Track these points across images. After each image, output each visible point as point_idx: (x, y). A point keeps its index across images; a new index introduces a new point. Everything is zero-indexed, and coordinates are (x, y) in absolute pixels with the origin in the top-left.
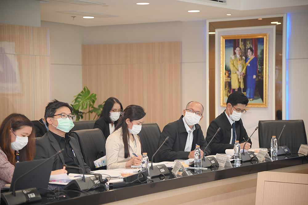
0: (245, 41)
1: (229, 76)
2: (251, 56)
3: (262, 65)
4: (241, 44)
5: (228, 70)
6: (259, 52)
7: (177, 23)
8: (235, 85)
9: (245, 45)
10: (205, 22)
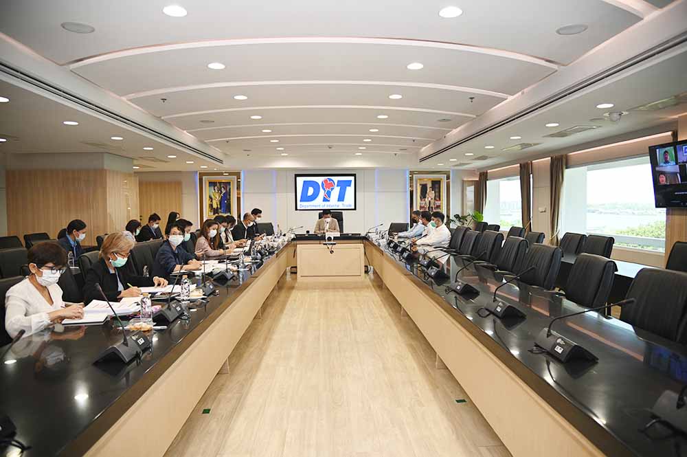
0: (220, 183)
1: (211, 201)
2: (224, 191)
3: (230, 195)
4: (218, 184)
5: (211, 198)
6: (228, 189)
7: (180, 172)
8: (215, 206)
9: (220, 185)
10: (197, 172)
